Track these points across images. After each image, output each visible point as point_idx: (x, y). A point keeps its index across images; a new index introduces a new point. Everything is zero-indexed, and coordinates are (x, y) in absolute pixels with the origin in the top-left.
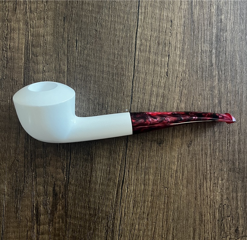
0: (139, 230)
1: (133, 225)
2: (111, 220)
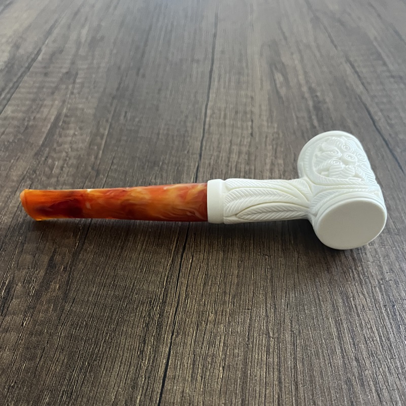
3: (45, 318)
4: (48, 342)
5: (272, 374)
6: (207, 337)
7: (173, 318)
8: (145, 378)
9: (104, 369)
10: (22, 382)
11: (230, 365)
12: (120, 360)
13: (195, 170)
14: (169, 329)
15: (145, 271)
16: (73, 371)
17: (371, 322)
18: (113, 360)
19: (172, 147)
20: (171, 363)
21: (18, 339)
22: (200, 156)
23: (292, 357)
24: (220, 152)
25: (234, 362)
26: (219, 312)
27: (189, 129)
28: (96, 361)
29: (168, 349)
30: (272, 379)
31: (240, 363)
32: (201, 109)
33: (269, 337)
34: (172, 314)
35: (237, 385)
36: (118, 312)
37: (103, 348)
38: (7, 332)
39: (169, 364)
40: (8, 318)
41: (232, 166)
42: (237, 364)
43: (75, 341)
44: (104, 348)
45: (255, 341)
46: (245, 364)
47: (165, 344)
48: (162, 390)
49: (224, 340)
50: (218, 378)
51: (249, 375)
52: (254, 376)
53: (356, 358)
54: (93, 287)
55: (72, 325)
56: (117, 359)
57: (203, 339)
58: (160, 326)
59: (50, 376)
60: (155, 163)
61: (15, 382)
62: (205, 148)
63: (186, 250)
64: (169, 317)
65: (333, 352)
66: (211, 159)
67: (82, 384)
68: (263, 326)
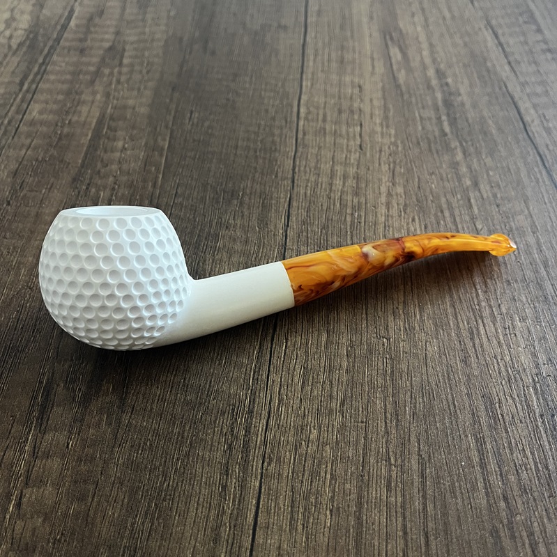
0: (321, 444)
1: (302, 429)
2: (242, 417)
3: (97, 436)
4: (102, 473)
5: (394, 520)
6: (309, 464)
7: (263, 435)
8: (230, 527)
9: (176, 513)
10: (71, 533)
11: (339, 508)
12: (196, 500)
13: (286, 205)
14: (259, 452)
15: (225, 362)
16: (136, 516)
17: (524, 441)
18: (186, 499)
19: (255, 168)
20: (263, 505)
21: (62, 469)
22: (293, 182)
23: (421, 494)
24: (319, 175)
25: (345, 502)
26: (324, 427)
27: (277, 139)
28: (165, 501)
29: (258, 484)
30: (394, 528)
31: (352, 504)
32: (292, 107)
33: (390, 464)
34: (262, 429)
35: (349, 537)
36: (190, 427)
37: (173, 482)
38: (48, 457)
39: (261, 506)
40: (48, 437)
41: (335, 197)
42: (349, 505)
43: (137, 472)
44: (176, 481)
45: (371, 470)
46: (360, 505)
47: (254, 476)
48: (252, 545)
49: (332, 469)
50: (324, 528)
51: (365, 522)
52: (371, 524)
53: (504, 496)
54: (158, 388)
55: (132, 446)
56: (193, 498)
57: (304, 469)
58: (246, 447)
59: (107, 524)
60: (233, 194)
61: (62, 534)
62: (299, 170)
63: (278, 330)
64: (257, 435)
65: (474, 487)
66: (307, 186)
67: (148, 536)
68: (382, 447)
